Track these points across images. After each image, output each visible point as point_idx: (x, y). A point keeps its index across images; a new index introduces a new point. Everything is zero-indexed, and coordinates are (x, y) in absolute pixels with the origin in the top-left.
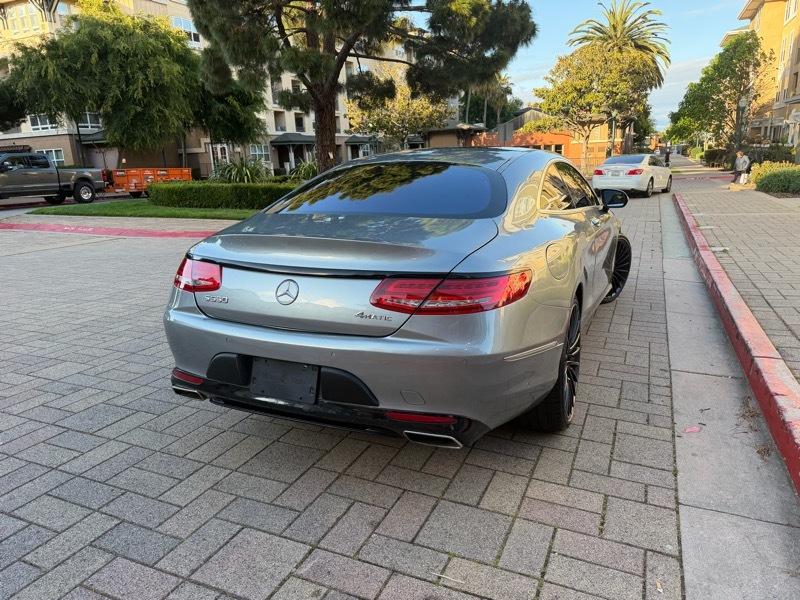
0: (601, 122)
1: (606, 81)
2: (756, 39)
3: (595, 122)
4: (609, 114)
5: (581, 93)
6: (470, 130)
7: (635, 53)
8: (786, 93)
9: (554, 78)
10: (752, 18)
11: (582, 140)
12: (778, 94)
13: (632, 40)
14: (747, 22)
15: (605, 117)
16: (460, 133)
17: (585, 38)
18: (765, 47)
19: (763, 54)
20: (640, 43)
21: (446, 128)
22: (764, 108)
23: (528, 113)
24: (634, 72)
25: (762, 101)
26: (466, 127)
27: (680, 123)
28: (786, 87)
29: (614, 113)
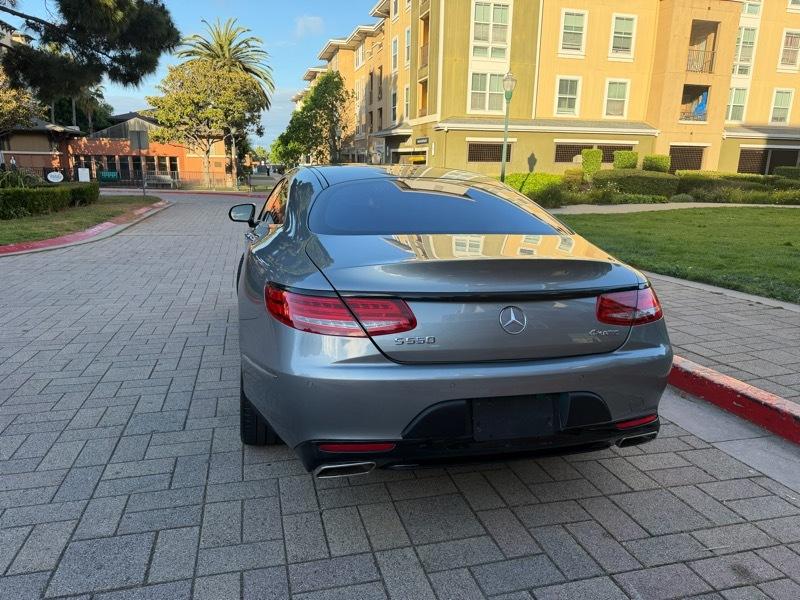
0: (220, 138)
1: (222, 99)
2: (341, 79)
3: (214, 137)
4: (227, 131)
5: (198, 107)
6: (64, 133)
7: (243, 75)
8: (365, 127)
9: (167, 88)
10: (329, 60)
11: (203, 155)
12: (358, 128)
13: (240, 62)
14: (325, 62)
15: (222, 133)
16: (52, 136)
17: (193, 52)
18: (347, 86)
19: (347, 92)
20: (247, 66)
21: (35, 128)
22: (349, 138)
23: (132, 121)
24: (246, 93)
25: (350, 131)
26: (59, 129)
27: (290, 146)
28: (364, 122)
29: (233, 131)
